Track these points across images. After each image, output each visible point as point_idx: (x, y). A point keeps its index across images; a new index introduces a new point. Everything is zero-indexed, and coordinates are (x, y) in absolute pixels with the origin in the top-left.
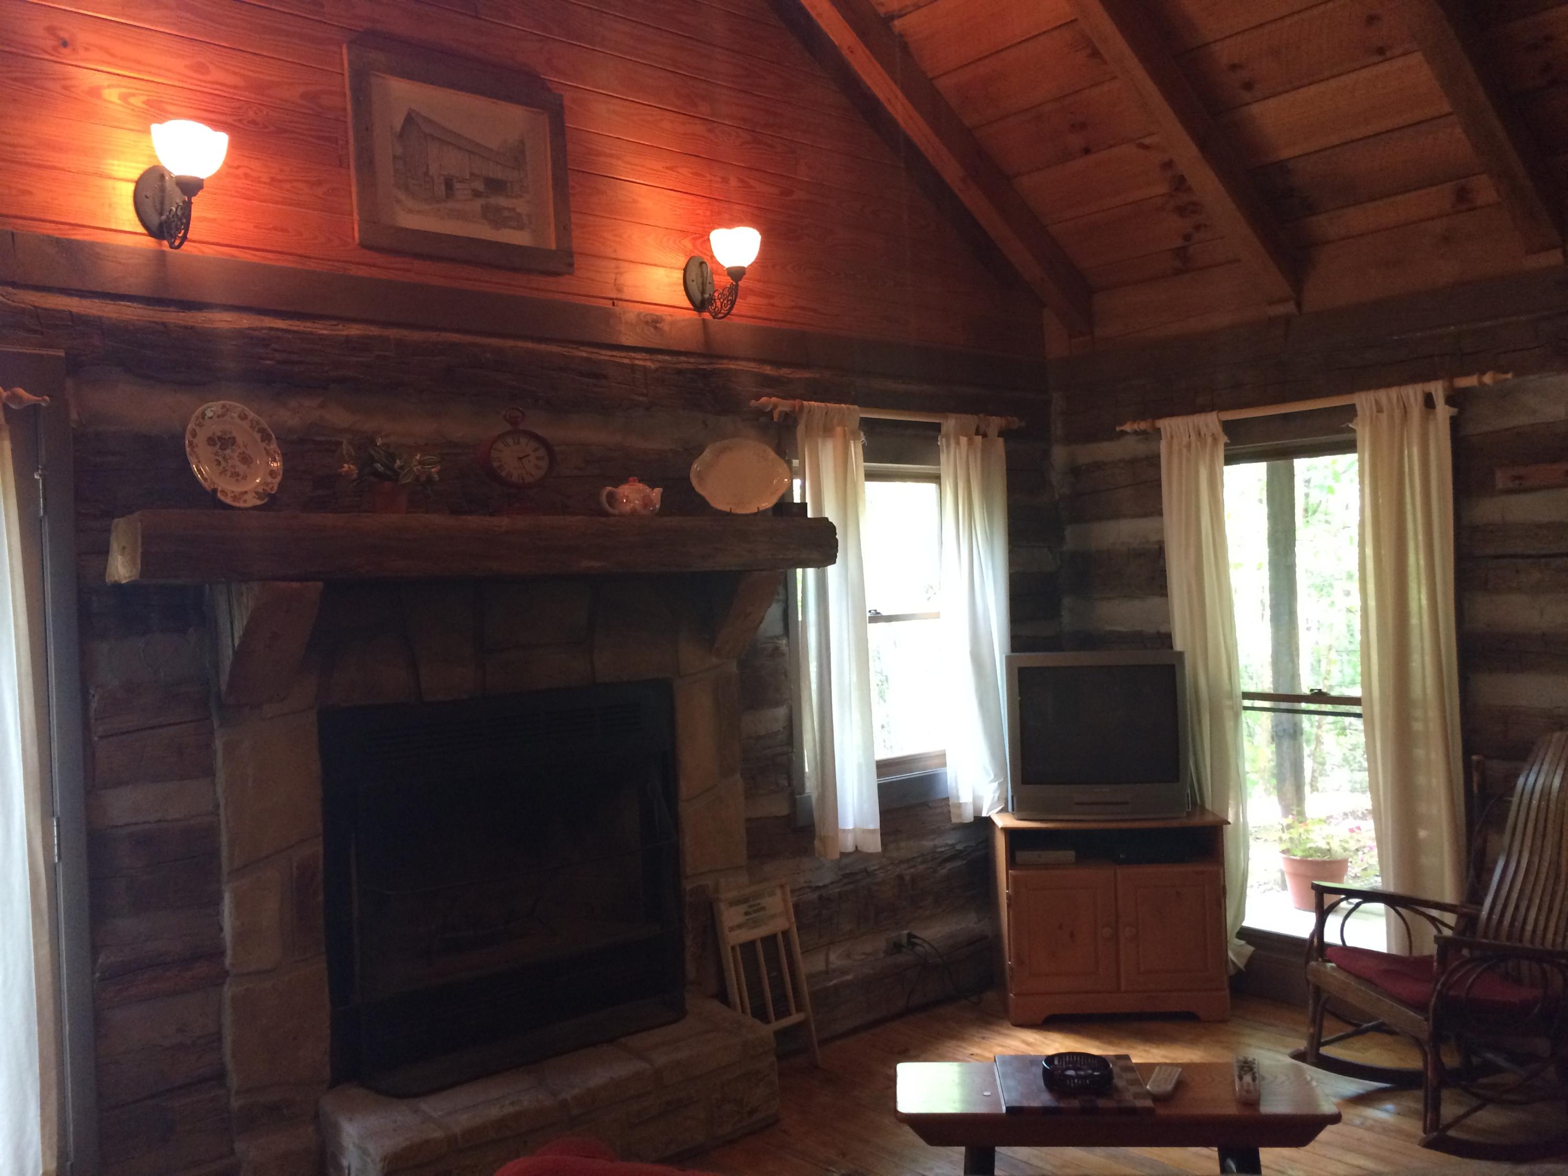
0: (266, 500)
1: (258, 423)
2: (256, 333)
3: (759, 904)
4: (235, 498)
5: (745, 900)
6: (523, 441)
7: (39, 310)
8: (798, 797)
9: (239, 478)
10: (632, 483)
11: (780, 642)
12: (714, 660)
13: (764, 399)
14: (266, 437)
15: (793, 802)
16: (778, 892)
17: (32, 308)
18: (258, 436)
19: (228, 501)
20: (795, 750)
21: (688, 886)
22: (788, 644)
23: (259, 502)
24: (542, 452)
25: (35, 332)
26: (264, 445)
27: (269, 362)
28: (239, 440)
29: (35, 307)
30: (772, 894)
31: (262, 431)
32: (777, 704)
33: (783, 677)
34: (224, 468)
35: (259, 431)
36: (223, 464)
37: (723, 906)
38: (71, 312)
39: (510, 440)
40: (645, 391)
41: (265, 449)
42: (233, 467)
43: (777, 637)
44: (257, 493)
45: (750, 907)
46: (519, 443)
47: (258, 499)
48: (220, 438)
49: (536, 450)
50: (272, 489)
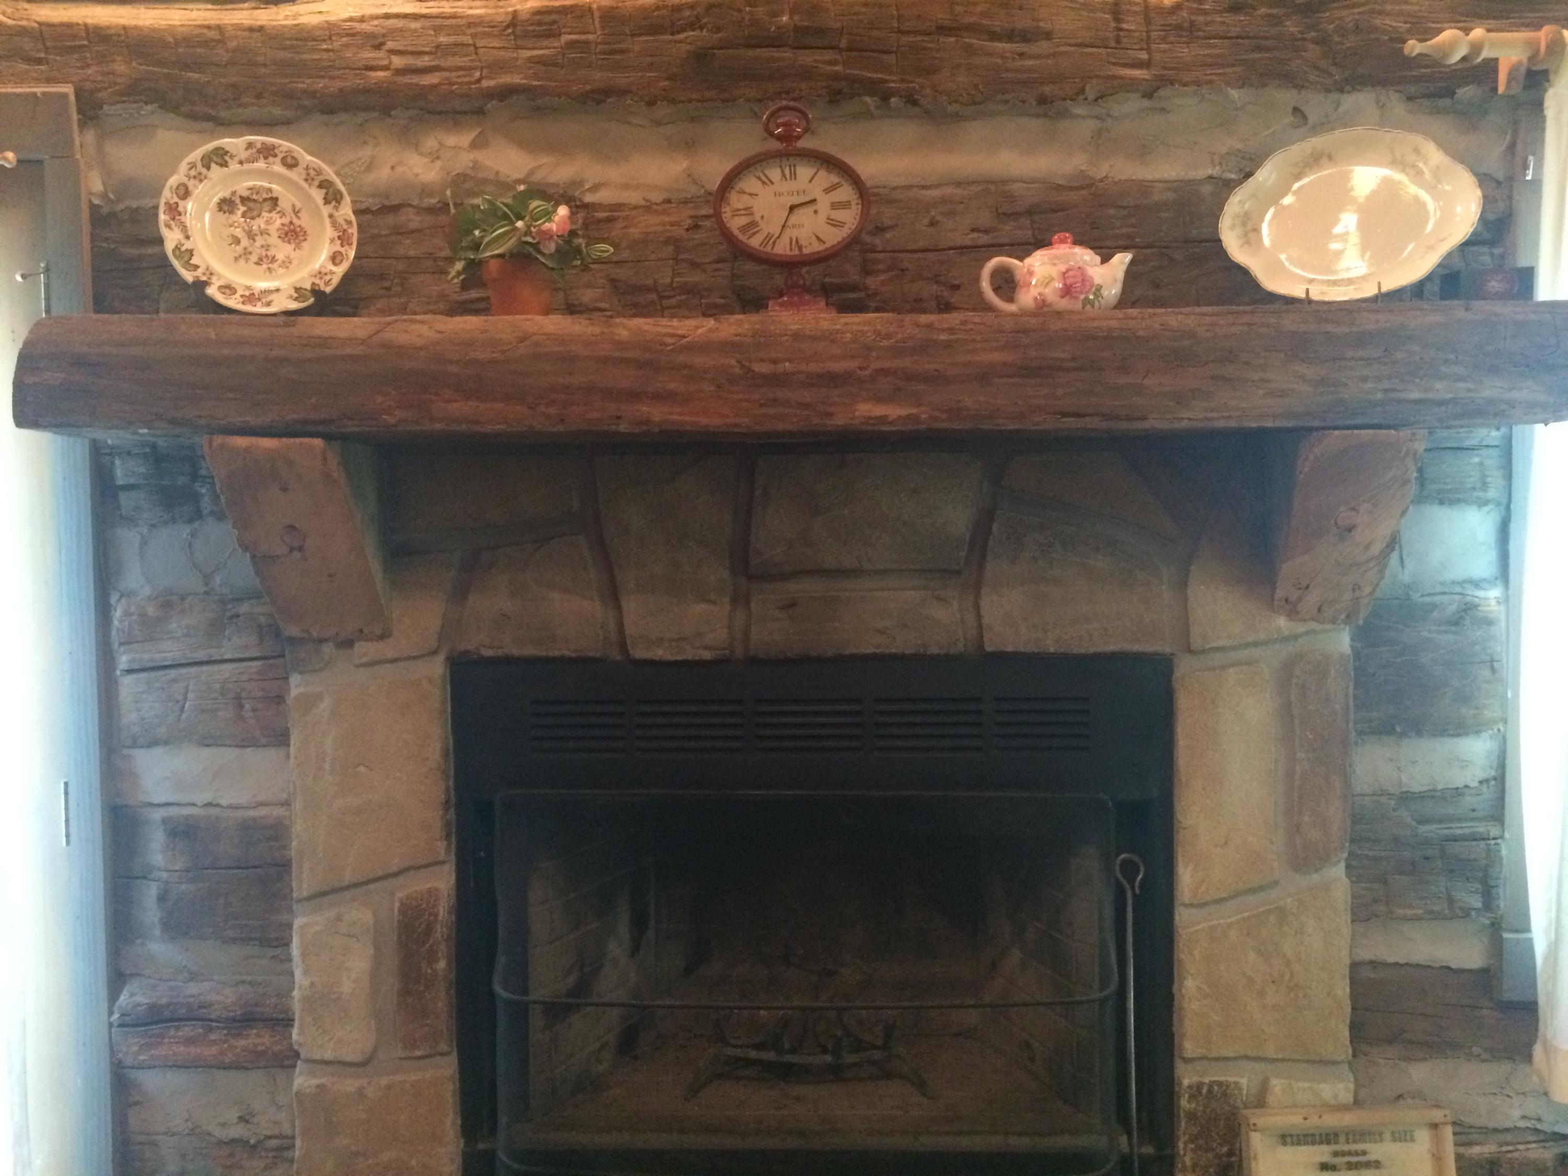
0: (312, 300)
1: (319, 172)
2: (365, 27)
3: (1364, 1153)
4: (251, 298)
5: (1328, 1137)
6: (804, 172)
7: (43, 28)
8: (1506, 935)
9: (275, 266)
10: (1057, 245)
11: (1481, 594)
12: (1282, 622)
13: (1448, 35)
14: (333, 197)
15: (1497, 947)
16: (1423, 1137)
17: (36, 25)
18: (318, 195)
19: (232, 303)
20: (1507, 835)
21: (1186, 1077)
22: (1506, 600)
23: (294, 305)
24: (846, 192)
25: (39, 61)
26: (326, 210)
27: (381, 74)
28: (284, 204)
29: (38, 23)
30: (1404, 1136)
31: (325, 185)
32: (1461, 729)
33: (1486, 673)
34: (245, 249)
35: (320, 186)
36: (245, 242)
37: (1257, 1143)
38: (86, 25)
39: (774, 173)
40: (1144, 56)
41: (331, 216)
42: (267, 247)
43: (1477, 584)
44: (297, 290)
45: (1336, 1154)
46: (794, 176)
47: (296, 299)
48: (244, 200)
49: (828, 191)
50: (327, 283)
